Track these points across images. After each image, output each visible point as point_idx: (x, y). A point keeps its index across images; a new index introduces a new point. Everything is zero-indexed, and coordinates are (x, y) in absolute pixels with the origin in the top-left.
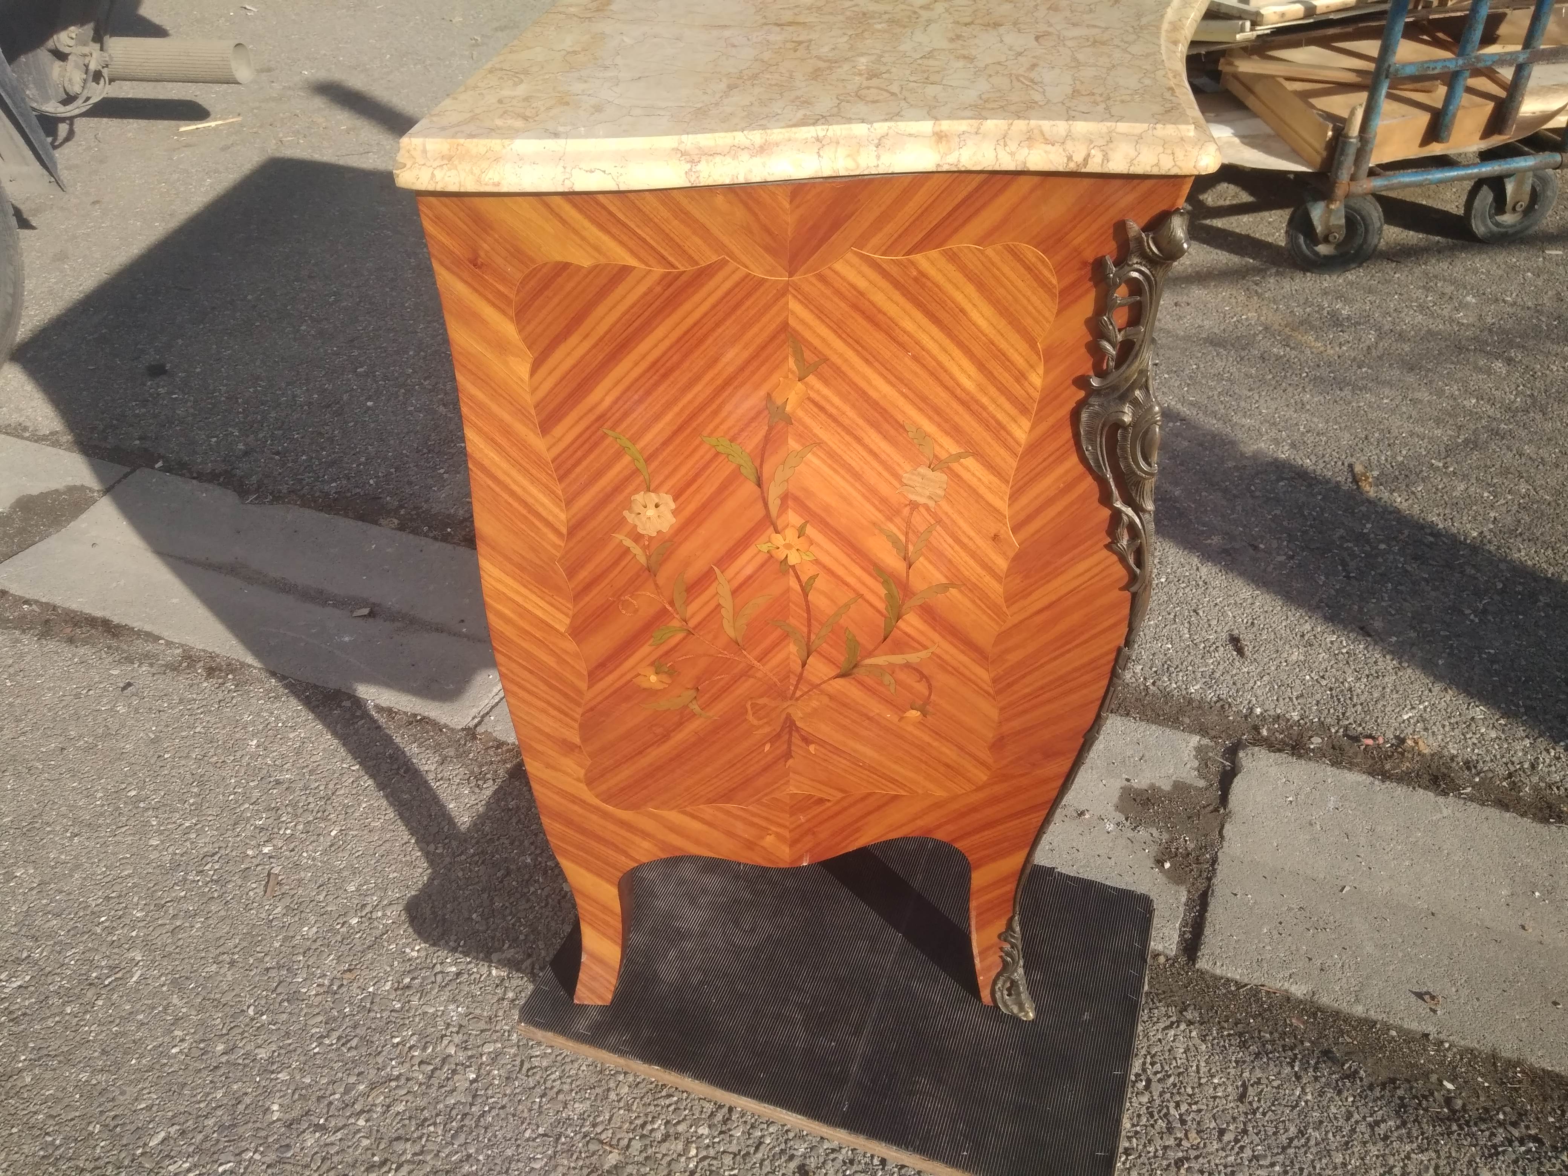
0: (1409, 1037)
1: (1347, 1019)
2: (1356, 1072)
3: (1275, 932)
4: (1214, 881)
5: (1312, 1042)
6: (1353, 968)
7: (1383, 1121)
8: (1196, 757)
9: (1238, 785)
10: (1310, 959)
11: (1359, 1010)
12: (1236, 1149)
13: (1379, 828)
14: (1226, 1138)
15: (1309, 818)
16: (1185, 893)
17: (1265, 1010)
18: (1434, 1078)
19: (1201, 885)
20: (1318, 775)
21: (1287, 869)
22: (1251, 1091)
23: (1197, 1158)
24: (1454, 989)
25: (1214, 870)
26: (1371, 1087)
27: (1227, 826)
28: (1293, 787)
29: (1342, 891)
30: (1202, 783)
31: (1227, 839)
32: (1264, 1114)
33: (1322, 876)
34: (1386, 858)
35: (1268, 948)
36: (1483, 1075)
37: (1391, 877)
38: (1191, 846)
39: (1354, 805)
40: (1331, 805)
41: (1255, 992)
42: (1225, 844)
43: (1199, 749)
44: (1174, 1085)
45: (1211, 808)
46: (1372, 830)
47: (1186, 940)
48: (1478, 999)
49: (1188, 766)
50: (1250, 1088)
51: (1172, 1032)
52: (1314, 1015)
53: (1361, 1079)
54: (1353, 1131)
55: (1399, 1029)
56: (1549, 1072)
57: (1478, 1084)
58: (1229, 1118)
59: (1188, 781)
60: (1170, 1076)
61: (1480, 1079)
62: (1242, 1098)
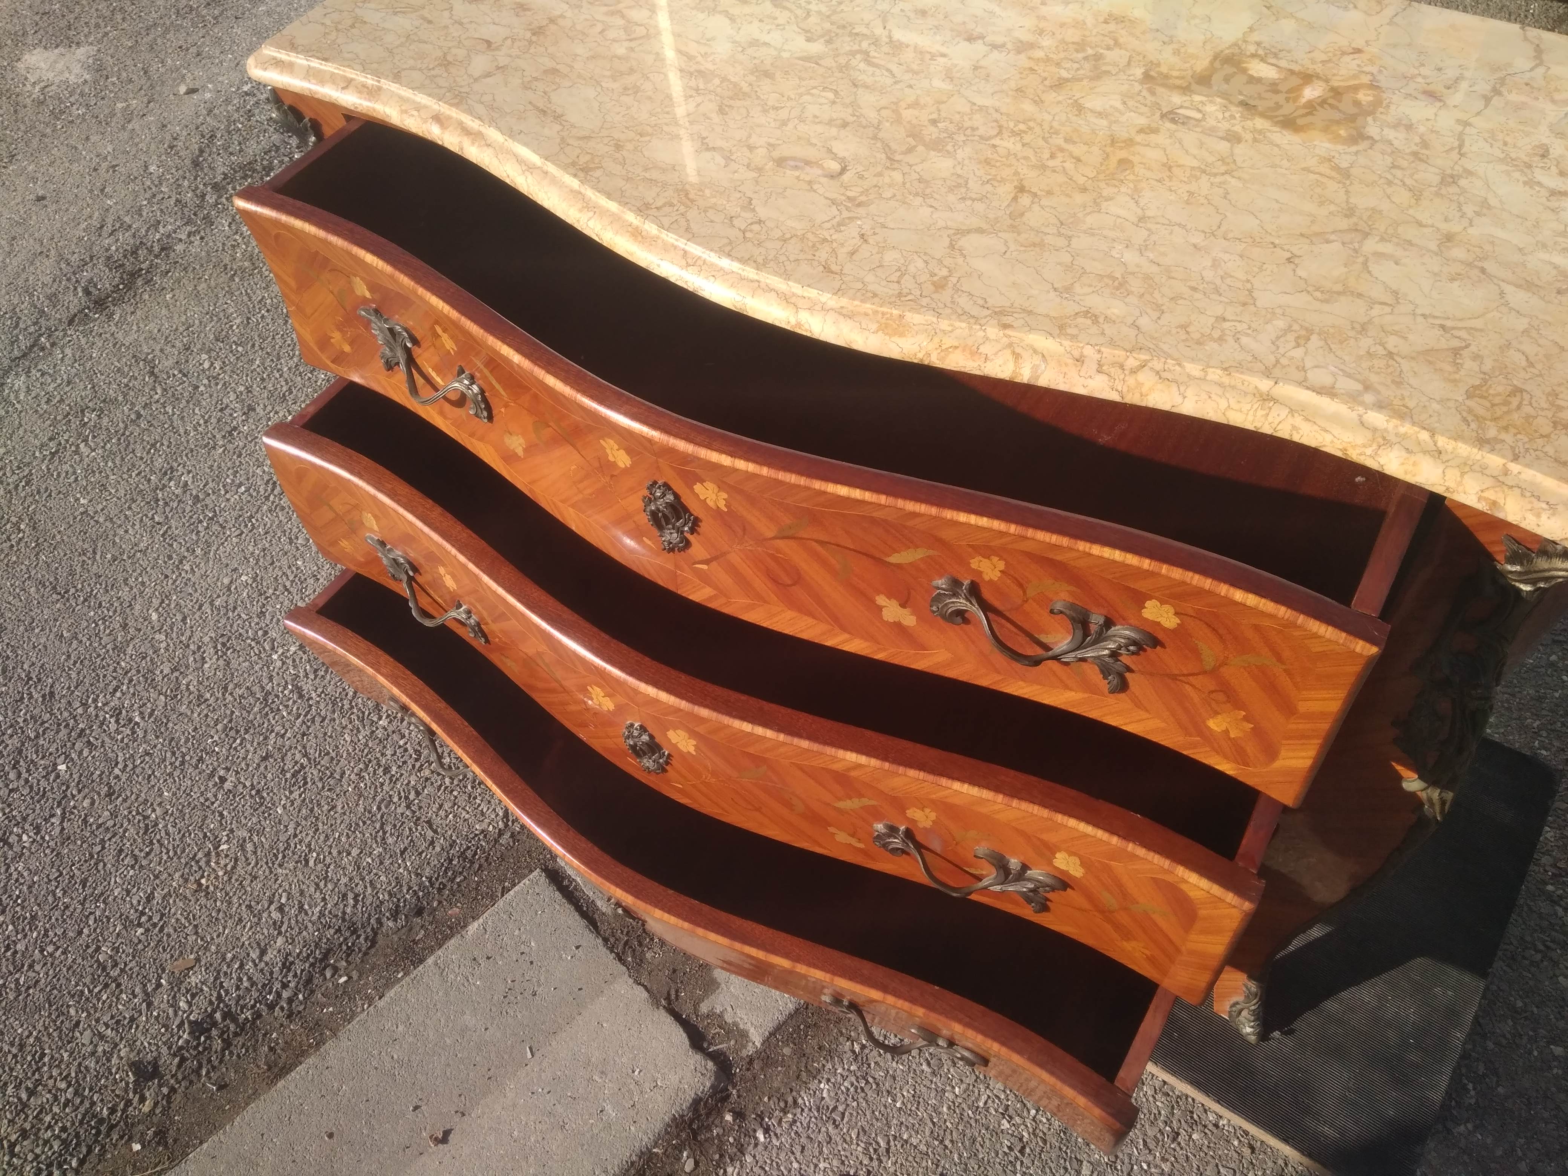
0: (389, 984)
1: (432, 951)
2: (395, 920)
3: (527, 950)
4: (600, 941)
5: (435, 910)
6: (462, 988)
7: (355, 906)
8: (735, 1024)
9: (680, 1036)
10: (488, 958)
11: (430, 961)
12: (402, 794)
13: (560, 1136)
14: (413, 793)
15: (609, 1077)
16: (604, 910)
17: (477, 895)
18: (355, 975)
19: (603, 927)
20: (645, 1121)
21: (578, 1018)
22: (430, 834)
23: (414, 766)
24: (395, 1057)
25: (612, 951)
26: (379, 921)
27: (645, 995)
28: (647, 1085)
29: (531, 1048)
30: (704, 1008)
31: (635, 986)
32: (410, 829)
33: (554, 1043)
34: (532, 1118)
35: (517, 933)
36: (332, 1013)
37: (514, 1106)
38: (649, 955)
39: (595, 1131)
40: (609, 1108)
41: (494, 899)
42: (631, 981)
43: (744, 1035)
44: (466, 787)
45: (673, 997)
46: (563, 1127)
47: (563, 878)
48: (376, 1068)
49: (729, 1009)
50: (432, 834)
51: (501, 814)
52: (451, 928)
53: (388, 919)
54: (363, 879)
55: (399, 980)
56: (297, 1066)
57: (330, 1005)
58: (423, 805)
59: (713, 997)
60: (472, 787)
61: (331, 1009)
62: (429, 823)
